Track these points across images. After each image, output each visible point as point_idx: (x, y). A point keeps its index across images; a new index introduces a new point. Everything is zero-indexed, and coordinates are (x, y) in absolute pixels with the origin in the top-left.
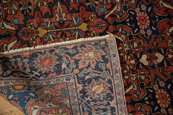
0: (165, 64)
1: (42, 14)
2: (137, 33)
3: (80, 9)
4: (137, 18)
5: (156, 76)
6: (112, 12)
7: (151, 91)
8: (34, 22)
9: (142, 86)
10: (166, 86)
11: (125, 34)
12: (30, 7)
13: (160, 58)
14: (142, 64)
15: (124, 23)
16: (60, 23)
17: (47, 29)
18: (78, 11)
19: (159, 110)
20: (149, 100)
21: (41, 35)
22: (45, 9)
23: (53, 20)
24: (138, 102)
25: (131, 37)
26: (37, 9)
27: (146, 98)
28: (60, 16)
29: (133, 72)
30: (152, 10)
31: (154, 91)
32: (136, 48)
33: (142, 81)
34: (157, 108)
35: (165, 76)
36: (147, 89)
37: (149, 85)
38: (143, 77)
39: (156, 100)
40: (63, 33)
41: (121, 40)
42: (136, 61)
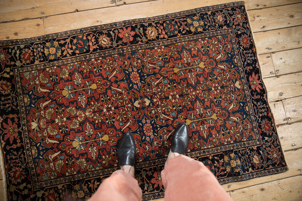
0: (133, 100)
1: (216, 129)
2: (153, 120)
3: (191, 134)
4: (152, 131)
5: (139, 91)
7: (142, 82)
8: (220, 123)
9: (149, 85)
10: (133, 85)
11: (160, 119)
12: (223, 132)
13: (136, 104)
14: (149, 99)
15: (161, 127)
16: (204, 123)
17: (211, 118)
18: (193, 132)
19: (138, 70)
20: (144, 76)
21: (215, 115)
22: (214, 132)
23: (208, 125)
24: (151, 75)
25: (157, 117)
26: (219, 132)
27: (146, 77)
28: (204, 128)
29: (155, 94)
30: (142, 138)
31: (141, 82)
32: (153, 110)
33: (149, 88)
34: (139, 71)
35: (133, 92)
36: (146, 83)
37: (144, 86)
38: (148, 90)
39: (140, 76)
40: (201, 117)
41: (163, 115)
42: (153, 101)
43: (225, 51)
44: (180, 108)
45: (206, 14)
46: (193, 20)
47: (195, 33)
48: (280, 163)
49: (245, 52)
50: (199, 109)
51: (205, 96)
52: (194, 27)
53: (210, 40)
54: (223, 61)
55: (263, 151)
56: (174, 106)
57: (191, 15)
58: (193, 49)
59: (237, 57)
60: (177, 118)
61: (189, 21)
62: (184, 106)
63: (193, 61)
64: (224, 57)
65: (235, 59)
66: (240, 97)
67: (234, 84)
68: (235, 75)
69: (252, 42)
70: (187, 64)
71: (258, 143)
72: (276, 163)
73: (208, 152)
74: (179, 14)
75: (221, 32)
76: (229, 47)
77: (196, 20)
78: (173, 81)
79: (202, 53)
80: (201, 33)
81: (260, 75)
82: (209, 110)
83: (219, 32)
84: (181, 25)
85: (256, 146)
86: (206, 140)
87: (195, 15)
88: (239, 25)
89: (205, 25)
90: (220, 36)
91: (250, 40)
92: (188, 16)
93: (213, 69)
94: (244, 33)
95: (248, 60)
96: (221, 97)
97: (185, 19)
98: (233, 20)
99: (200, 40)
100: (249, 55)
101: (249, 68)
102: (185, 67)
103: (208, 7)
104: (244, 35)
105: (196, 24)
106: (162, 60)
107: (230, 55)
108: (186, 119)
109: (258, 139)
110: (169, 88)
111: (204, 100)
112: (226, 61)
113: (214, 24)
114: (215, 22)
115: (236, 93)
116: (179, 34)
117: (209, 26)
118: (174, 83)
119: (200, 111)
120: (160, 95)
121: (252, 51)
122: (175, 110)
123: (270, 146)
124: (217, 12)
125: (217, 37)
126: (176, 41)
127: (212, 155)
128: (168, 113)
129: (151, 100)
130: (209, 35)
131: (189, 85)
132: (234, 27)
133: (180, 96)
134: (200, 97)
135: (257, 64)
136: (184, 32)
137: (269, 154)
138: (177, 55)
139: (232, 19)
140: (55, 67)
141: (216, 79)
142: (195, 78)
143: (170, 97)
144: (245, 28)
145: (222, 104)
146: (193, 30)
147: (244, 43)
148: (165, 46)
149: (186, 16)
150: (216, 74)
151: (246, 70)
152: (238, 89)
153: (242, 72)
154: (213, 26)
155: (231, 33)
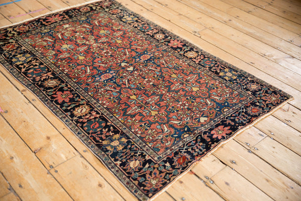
0: (125, 62)
1: (142, 118)
2: (117, 76)
3: (123, 103)
4: (107, 79)
5: (135, 63)
6: (112, 89)
8: (152, 119)
9: (146, 65)
10: (137, 58)
11: (122, 80)
12: (143, 125)
13: (123, 64)
14: (134, 69)
15: (115, 83)
16: (141, 108)
17: (150, 111)
18: (125, 103)
19: (153, 57)
20: (151, 61)
21: (157, 113)
22: (138, 117)
23: (141, 111)
24: (156, 64)
25: (122, 77)
26: (141, 121)
28: (136, 109)
29: (141, 71)
30: (97, 75)
31: (144, 61)
32: (126, 74)
33: (143, 66)
35: (132, 60)
36: (146, 63)
37: (143, 64)
39: (148, 59)
40: (146, 104)
41: (127, 80)
43: (227, 99)
44: (142, 88)
45: (247, 78)
46: (230, 72)
47: (220, 77)
48: (148, 191)
49: (243, 114)
50: (152, 100)
51: (168, 100)
52: (225, 74)
53: (225, 87)
54: (215, 101)
55: (149, 167)
56: (140, 84)
57: (234, 70)
58: (204, 79)
59: (231, 110)
60: (131, 89)
61: (227, 70)
62: (146, 90)
63: (193, 82)
64: (220, 101)
65: (227, 109)
66: (192, 124)
67: (202, 116)
68: (211, 114)
69: (259, 115)
70: (187, 80)
71: (156, 158)
72: (144, 186)
73: (114, 120)
74: (225, 63)
75: (241, 92)
76: (234, 101)
77: (232, 73)
78: (162, 76)
79: (207, 86)
80: (225, 80)
81: (233, 133)
82: (157, 107)
83: (240, 90)
84: (218, 67)
85: (150, 158)
86: (125, 114)
87: (237, 71)
88: (265, 101)
89: (236, 80)
90: (237, 92)
91: (260, 113)
92: (230, 68)
93: (199, 97)
94: (260, 107)
95: (239, 119)
96: (177, 111)
97: (225, 67)
98: (264, 96)
99: (217, 81)
100: (244, 118)
101: (230, 122)
102: (182, 80)
103: (254, 77)
105: (229, 74)
106: (175, 66)
107: (226, 104)
108: (135, 94)
109: (161, 157)
110: (154, 77)
111: (163, 100)
112: (217, 103)
113: (243, 84)
114: (246, 84)
115: (194, 120)
116: (207, 68)
117: (237, 83)
118: (161, 78)
119: (151, 101)
120: (142, 74)
121: (251, 118)
122: (137, 86)
123: (161, 172)
124: (258, 83)
125: (234, 91)
126: (200, 68)
127: (113, 124)
128: (130, 82)
129: (134, 71)
130: (230, 85)
132: (258, 98)
133: (153, 84)
134: (163, 97)
135: (242, 127)
136: (212, 70)
137: (150, 174)
138: (188, 73)
139: (264, 95)
140: (118, 23)
141: (193, 102)
142: (179, 89)
143: (146, 80)
144: (267, 106)
145: (172, 114)
146: (221, 74)
147: (252, 110)
148: (189, 64)
150: (197, 101)
151: (226, 121)
152: (199, 121)
153: (220, 118)
154: (240, 85)
155: (250, 98)
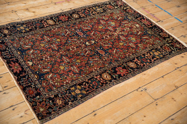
0: (96, 43)
2: (80, 37)
4: (78, 34)
5: (95, 47)
6: (67, 34)
8: (37, 43)
9: (91, 51)
10: (101, 49)
11: (76, 38)
12: (34, 39)
13: (93, 42)
14: (88, 45)
15: (74, 36)
16: (48, 41)
17: (44, 44)
18: (54, 36)
20: (97, 54)
21: (42, 46)
22: (40, 39)
23: (45, 41)
24: (93, 55)
25: (78, 39)
26: (37, 39)
27: (95, 54)
28: (47, 39)
29: (86, 48)
30: (82, 30)
31: (97, 51)
32: (83, 41)
34: (101, 55)
35: (98, 46)
37: (94, 50)
38: (90, 48)
39: (99, 53)
40: (51, 43)
41: (75, 40)
43: (47, 81)
45: (72, 101)
46: (81, 93)
47: (75, 85)
49: (29, 84)
52: (79, 89)
53: (62, 84)
54: (46, 74)
55: (2, 36)
57: (84, 97)
58: (73, 75)
59: (35, 79)
60: (66, 41)
61: (84, 92)
64: (46, 77)
65: (36, 77)
66: (27, 57)
67: (33, 63)
68: (34, 68)
69: (25, 92)
70: (73, 66)
71: (6, 39)
73: (40, 31)
74: (94, 94)
75: (55, 92)
76: (44, 84)
77: (79, 94)
79: (65, 74)
81: (13, 73)
82: (47, 47)
83: (56, 92)
84: (89, 88)
85: (8, 37)
86: (44, 35)
87: (81, 98)
88: (40, 102)
89: (70, 93)
90: (54, 89)
91: (26, 93)
92: (87, 95)
93: (53, 67)
94: (34, 97)
95: (25, 80)
96: (41, 54)
97: (88, 92)
98: (46, 104)
99: (70, 82)
100: (25, 83)
101: (23, 75)
102: (73, 64)
103: (73, 107)
104: (33, 96)
105: (78, 92)
106: (91, 64)
107: (42, 78)
108: (61, 41)
110: (78, 52)
111: (53, 51)
112: (44, 74)
113: (63, 96)
114: (63, 98)
116: (87, 81)
117: (66, 93)
118: (76, 54)
119: (53, 46)
121: (23, 86)
122: (69, 43)
124: (64, 106)
125: (57, 88)
126: (87, 77)
127: (37, 30)
128: (73, 41)
129: (86, 45)
130: (64, 88)
131: (66, 56)
132: (44, 99)
133: (70, 50)
134: (56, 51)
135: (16, 79)
136: (84, 83)
138: (82, 68)
139: (48, 105)
140: (148, 47)
141: (48, 63)
142: (63, 60)
143: (75, 48)
144: (33, 101)
145: (39, 51)
146: (78, 87)
147: (32, 90)
148: (93, 72)
149: (88, 95)
151: (25, 73)
152: (29, 61)
153: (29, 71)
154: (63, 94)
155: (45, 94)
